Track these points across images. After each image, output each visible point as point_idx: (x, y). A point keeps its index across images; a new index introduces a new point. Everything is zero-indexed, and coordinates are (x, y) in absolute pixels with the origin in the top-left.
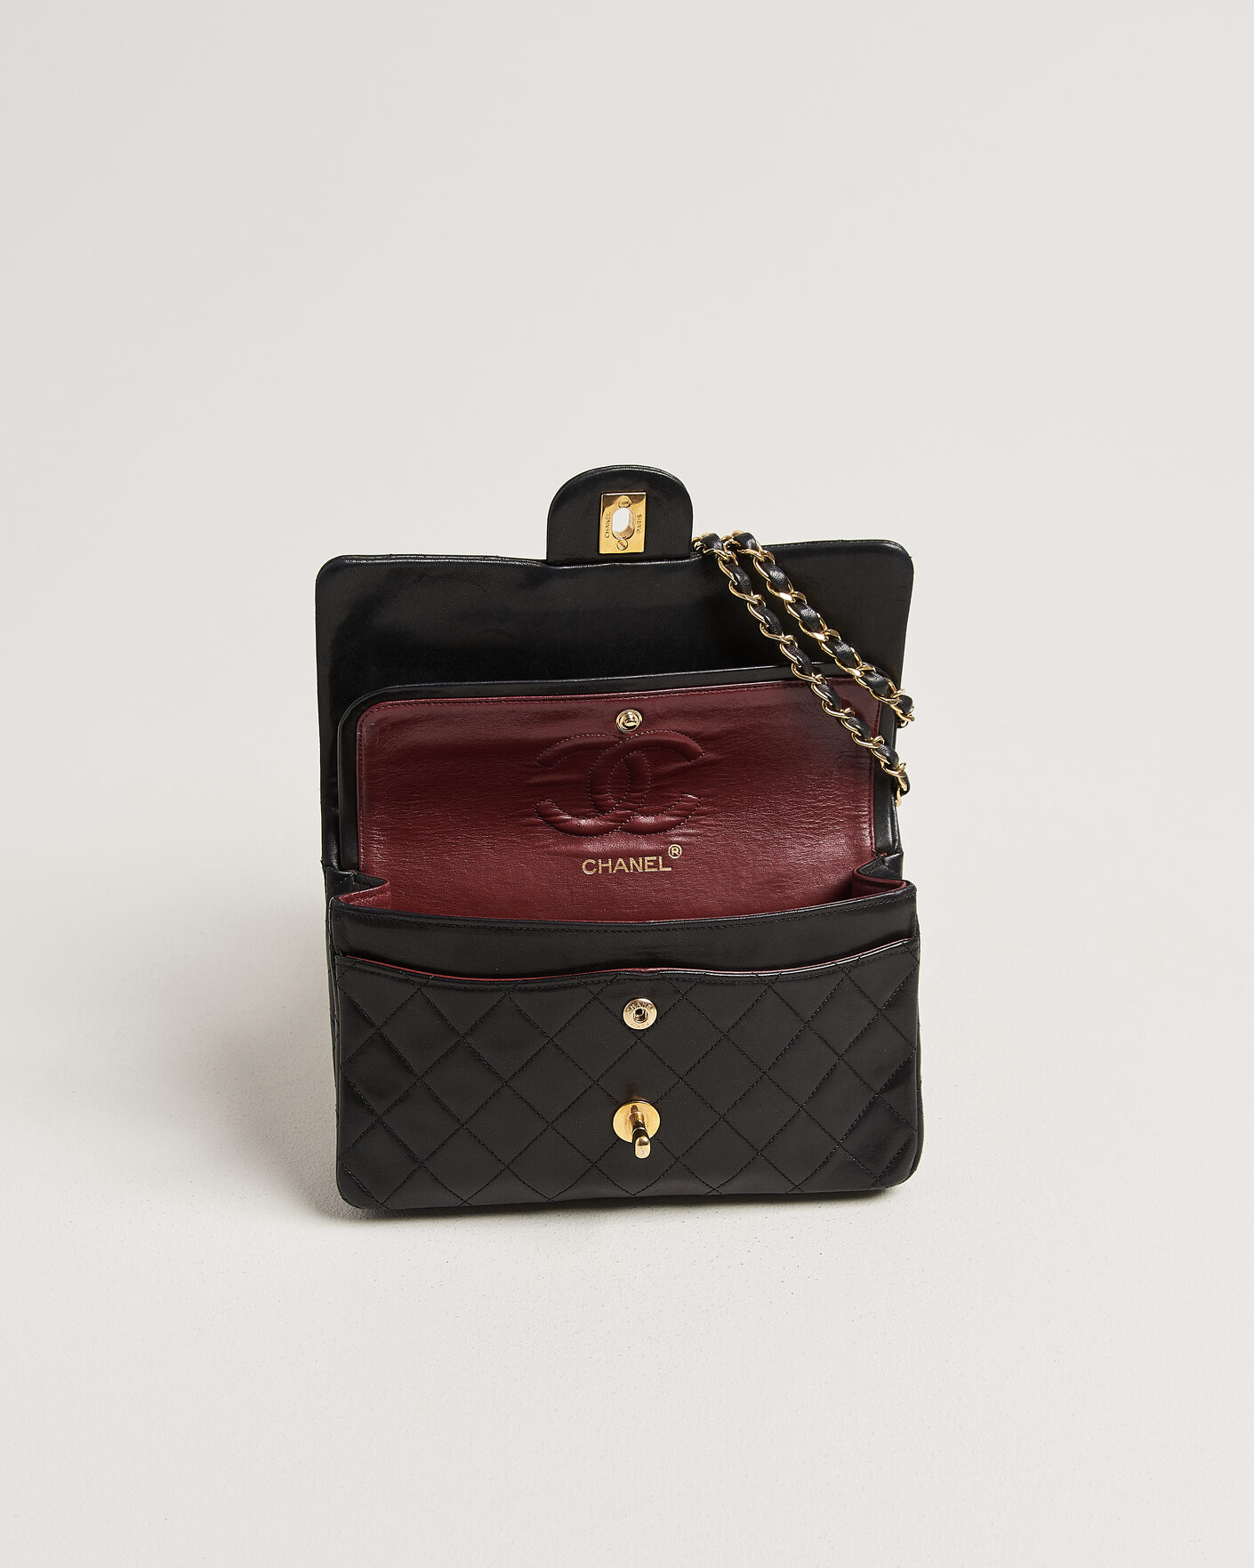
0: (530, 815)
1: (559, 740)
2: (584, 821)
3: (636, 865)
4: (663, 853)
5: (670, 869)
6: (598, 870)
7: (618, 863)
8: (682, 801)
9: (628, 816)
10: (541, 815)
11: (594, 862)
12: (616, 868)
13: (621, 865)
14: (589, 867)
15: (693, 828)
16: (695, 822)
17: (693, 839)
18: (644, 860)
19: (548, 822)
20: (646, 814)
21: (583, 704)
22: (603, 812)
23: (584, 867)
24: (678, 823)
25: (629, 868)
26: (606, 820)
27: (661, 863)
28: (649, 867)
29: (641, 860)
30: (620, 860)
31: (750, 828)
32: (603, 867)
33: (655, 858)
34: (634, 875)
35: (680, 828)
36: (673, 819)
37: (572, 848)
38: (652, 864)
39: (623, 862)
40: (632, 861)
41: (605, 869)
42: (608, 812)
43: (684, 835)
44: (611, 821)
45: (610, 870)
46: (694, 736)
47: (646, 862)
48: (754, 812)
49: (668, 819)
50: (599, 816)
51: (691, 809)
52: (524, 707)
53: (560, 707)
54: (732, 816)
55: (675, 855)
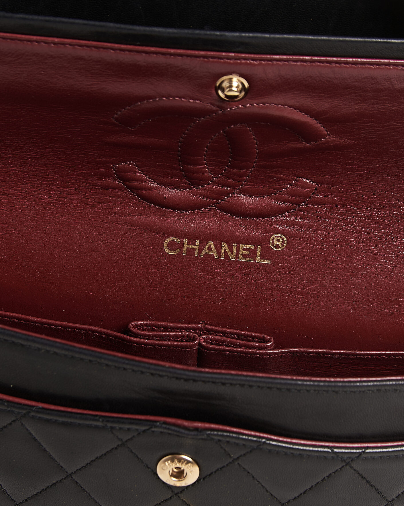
0: (108, 176)
1: (141, 99)
2: (172, 191)
3: (229, 252)
4: (264, 243)
5: (269, 262)
6: (182, 251)
7: (207, 246)
8: (295, 185)
9: (227, 194)
10: (124, 179)
11: (178, 241)
12: (204, 252)
13: (210, 249)
14: (172, 246)
15: (304, 217)
16: (307, 210)
17: (302, 230)
18: (238, 247)
19: (128, 187)
20: (250, 194)
21: (172, 60)
22: (197, 185)
23: (165, 245)
24: (287, 210)
25: (219, 253)
26: (198, 194)
27: (259, 252)
28: (244, 256)
29: (235, 247)
30: (210, 243)
31: (374, 228)
32: (188, 249)
33: (252, 247)
34: (225, 263)
35: (289, 216)
36: (280, 204)
37: (155, 220)
38: (246, 253)
39: (213, 247)
40: (224, 247)
41: (191, 252)
42: (203, 186)
43: (293, 224)
44: (207, 197)
45: (197, 253)
46: (316, 116)
47: (241, 249)
48: (383, 210)
49: (274, 203)
50: (190, 189)
51: (303, 197)
52: (95, 54)
53: (141, 59)
54: (354, 211)
55: (278, 246)
